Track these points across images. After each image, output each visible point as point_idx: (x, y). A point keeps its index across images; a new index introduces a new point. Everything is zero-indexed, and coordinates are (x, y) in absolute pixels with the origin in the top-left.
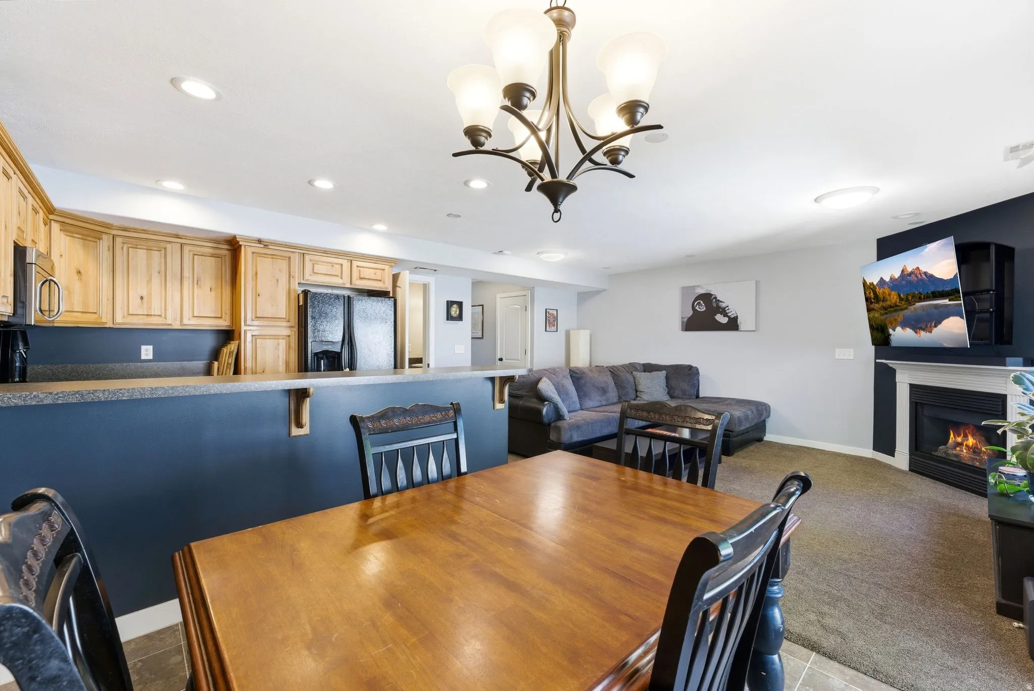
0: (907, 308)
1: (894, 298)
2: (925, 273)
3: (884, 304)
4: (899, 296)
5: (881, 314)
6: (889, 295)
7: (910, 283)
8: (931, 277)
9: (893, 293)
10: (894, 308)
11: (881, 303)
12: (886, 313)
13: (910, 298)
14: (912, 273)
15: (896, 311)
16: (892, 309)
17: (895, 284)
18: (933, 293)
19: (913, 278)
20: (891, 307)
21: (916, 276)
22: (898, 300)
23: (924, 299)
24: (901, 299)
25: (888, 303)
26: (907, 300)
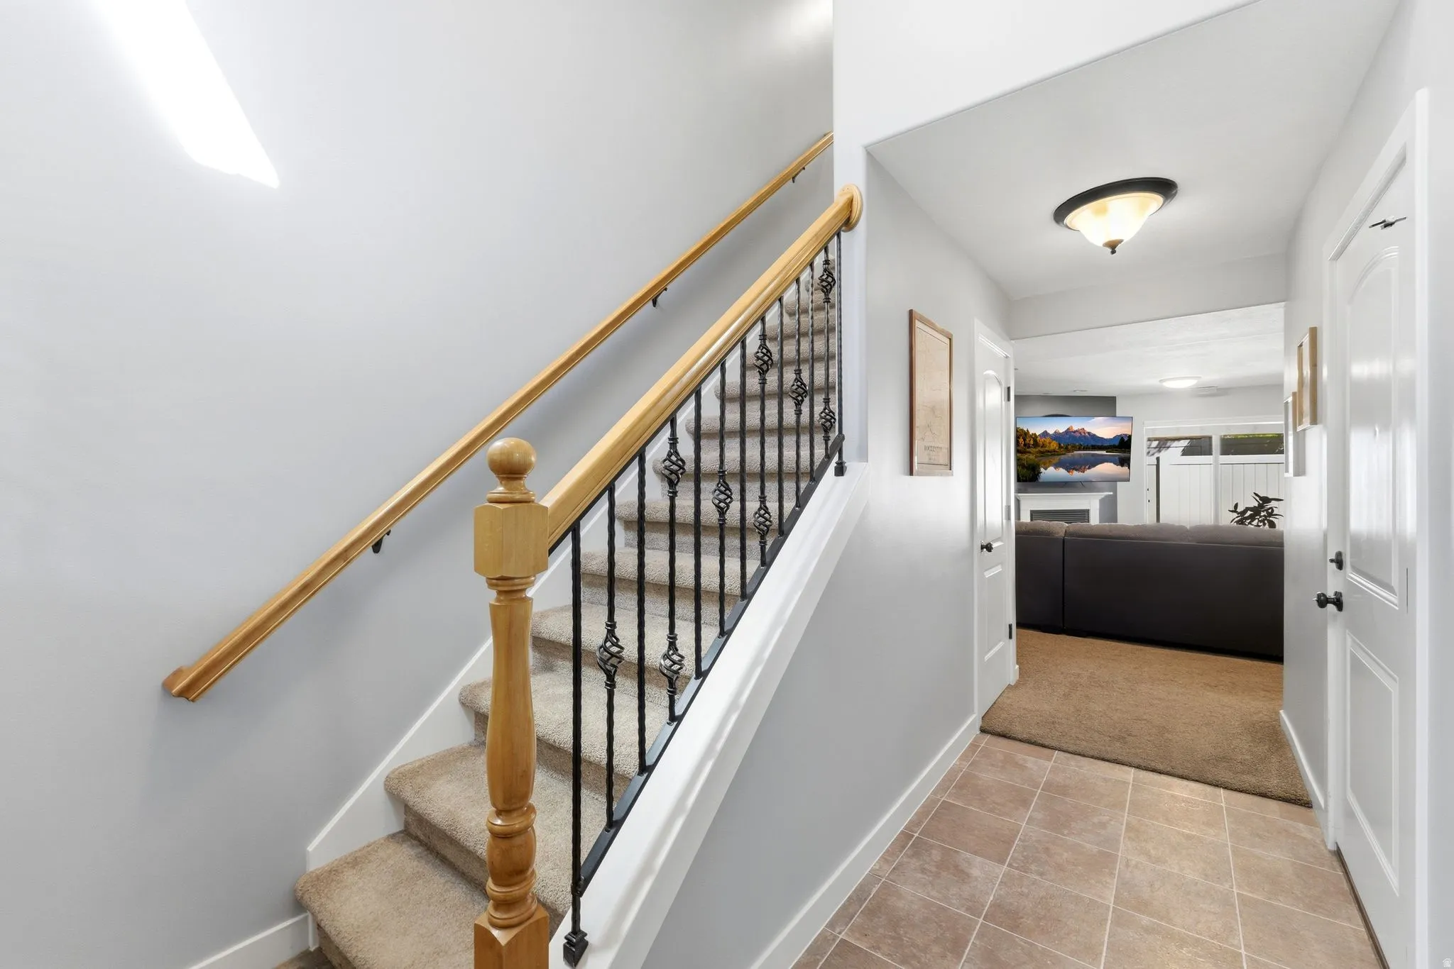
0: (1064, 454)
1: (1054, 445)
2: (1089, 433)
3: (1042, 449)
4: (1060, 445)
5: (1036, 457)
6: (1050, 443)
7: (1074, 437)
8: (1094, 437)
9: (1054, 442)
10: (1053, 453)
11: (1039, 448)
12: (1042, 456)
13: (1070, 447)
14: (1075, 432)
15: (1054, 455)
16: (1049, 454)
17: (1057, 437)
18: (1092, 446)
19: (1078, 435)
20: (1048, 452)
21: (1080, 433)
22: (1057, 448)
23: (1084, 448)
24: (1060, 447)
25: (1047, 449)
26: (1067, 448)
